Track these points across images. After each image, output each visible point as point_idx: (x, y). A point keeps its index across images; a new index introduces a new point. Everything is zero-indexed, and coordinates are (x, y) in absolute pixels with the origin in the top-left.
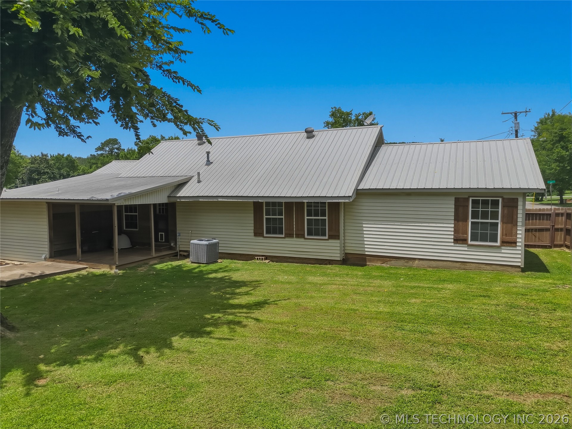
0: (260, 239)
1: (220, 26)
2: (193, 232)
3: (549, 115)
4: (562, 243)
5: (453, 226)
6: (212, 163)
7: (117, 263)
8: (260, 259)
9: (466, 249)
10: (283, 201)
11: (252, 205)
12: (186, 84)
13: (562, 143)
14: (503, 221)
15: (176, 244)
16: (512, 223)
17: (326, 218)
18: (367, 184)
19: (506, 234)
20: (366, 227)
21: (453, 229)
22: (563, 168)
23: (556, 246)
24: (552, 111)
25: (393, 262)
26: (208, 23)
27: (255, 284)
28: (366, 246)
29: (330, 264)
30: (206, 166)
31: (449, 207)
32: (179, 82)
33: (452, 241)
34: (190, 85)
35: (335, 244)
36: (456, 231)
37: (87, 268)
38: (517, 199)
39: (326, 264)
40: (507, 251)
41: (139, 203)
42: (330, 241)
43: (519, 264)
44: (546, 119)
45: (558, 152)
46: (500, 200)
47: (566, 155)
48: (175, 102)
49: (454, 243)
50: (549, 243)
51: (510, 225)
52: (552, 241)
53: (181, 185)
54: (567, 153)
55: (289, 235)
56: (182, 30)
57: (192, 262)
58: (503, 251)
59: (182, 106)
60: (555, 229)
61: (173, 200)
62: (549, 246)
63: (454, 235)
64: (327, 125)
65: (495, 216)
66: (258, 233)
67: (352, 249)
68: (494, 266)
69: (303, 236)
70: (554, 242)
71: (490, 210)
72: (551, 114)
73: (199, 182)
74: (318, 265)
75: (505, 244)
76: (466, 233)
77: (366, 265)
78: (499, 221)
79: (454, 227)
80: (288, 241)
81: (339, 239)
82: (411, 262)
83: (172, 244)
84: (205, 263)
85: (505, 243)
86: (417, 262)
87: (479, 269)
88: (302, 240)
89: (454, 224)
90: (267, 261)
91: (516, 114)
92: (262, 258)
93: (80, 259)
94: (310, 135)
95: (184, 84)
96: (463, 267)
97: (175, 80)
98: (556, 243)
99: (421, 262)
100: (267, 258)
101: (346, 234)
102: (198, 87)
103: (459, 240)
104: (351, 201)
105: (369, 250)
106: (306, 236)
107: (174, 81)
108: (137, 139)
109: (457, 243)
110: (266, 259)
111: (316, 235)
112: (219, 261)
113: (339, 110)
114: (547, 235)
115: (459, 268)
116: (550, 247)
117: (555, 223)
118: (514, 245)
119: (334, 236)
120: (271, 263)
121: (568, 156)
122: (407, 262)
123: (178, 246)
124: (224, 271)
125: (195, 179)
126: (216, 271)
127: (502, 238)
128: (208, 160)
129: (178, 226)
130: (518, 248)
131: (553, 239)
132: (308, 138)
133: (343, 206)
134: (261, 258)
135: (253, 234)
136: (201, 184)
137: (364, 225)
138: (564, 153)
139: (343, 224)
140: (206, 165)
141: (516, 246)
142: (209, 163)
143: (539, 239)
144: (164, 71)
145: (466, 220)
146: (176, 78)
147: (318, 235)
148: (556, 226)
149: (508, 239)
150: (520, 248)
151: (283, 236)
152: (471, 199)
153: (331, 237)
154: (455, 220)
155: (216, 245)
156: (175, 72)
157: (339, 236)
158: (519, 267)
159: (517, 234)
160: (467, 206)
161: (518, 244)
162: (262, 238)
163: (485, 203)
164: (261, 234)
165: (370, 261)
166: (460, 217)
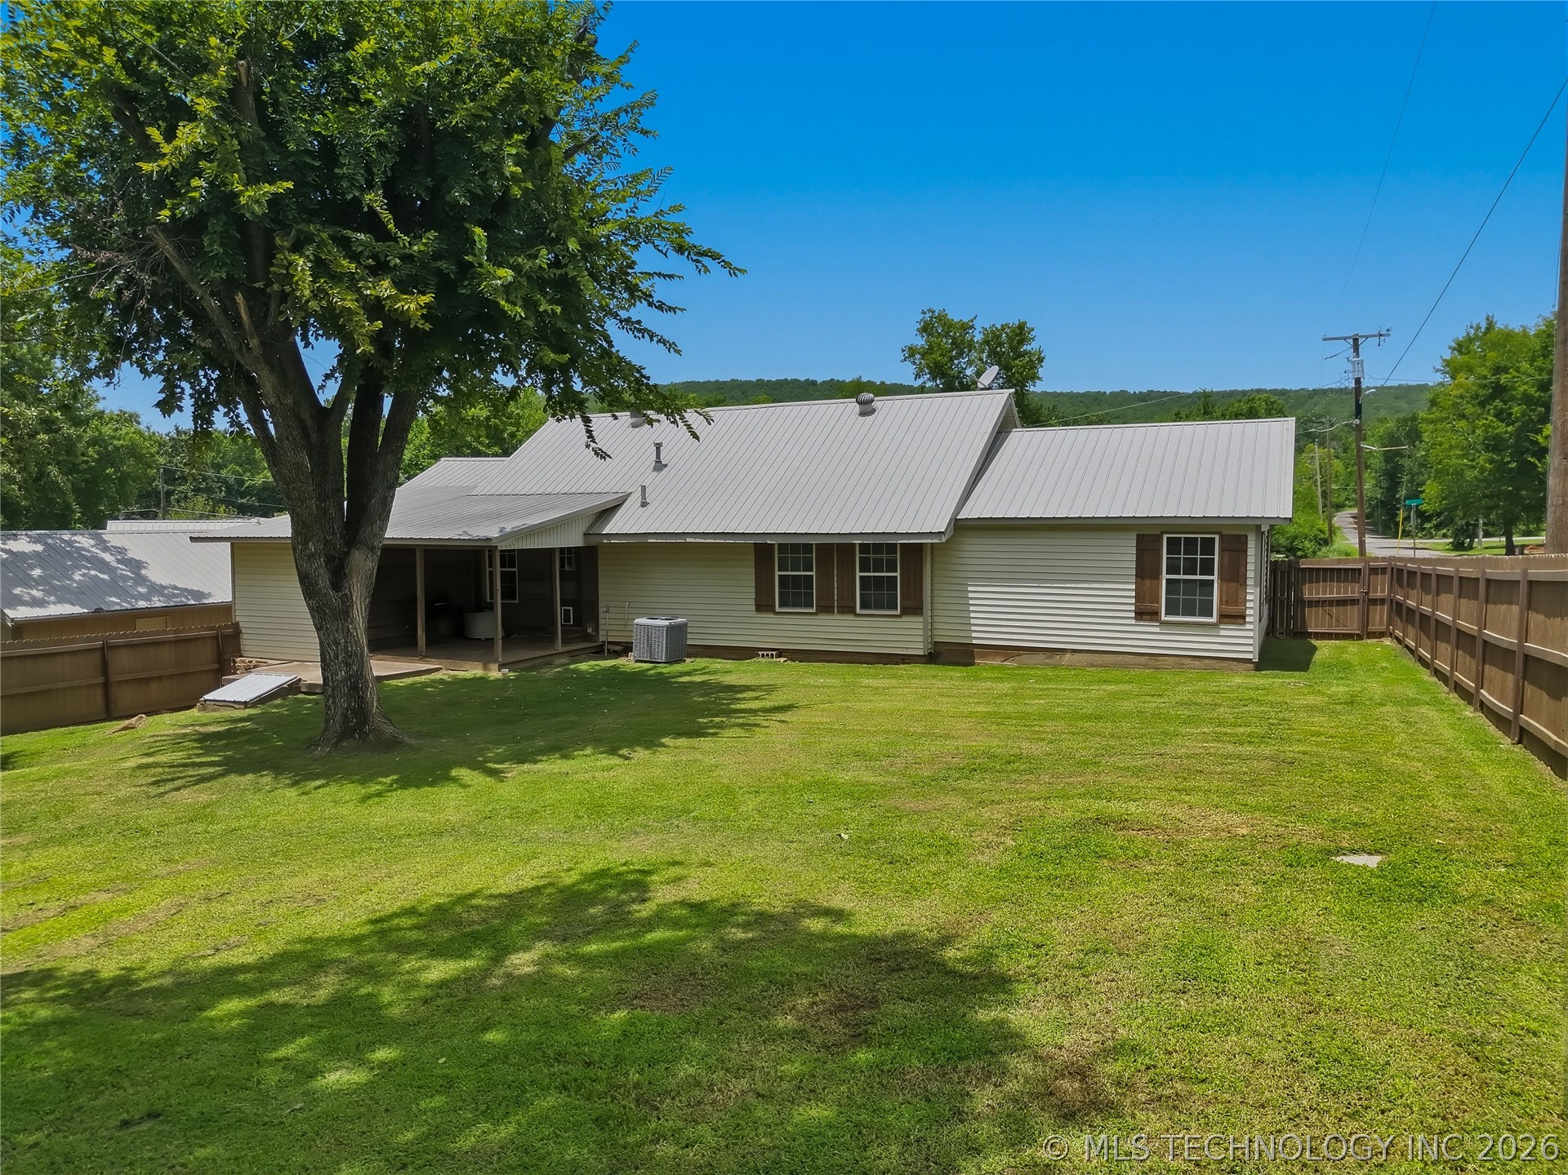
0: (768, 618)
1: (727, 265)
2: (632, 605)
3: (1478, 328)
4: (1383, 628)
5: (1134, 587)
6: (666, 466)
7: (500, 660)
8: (768, 655)
9: (1157, 630)
10: (814, 541)
11: (753, 551)
12: (655, 339)
13: (1498, 403)
14: (1221, 577)
15: (597, 629)
16: (1237, 580)
17: (898, 574)
18: (975, 510)
19: (1227, 602)
20: (975, 591)
21: (1133, 594)
22: (1501, 466)
23: (1372, 635)
24: (1488, 319)
25: (1025, 658)
26: (706, 261)
27: (770, 689)
28: (973, 628)
29: (904, 663)
30: (656, 473)
31: (1126, 552)
32: (643, 337)
33: (1133, 615)
34: (662, 341)
35: (914, 624)
36: (1139, 597)
37: (441, 669)
38: (1246, 536)
39: (897, 664)
40: (1228, 631)
41: (520, 548)
42: (905, 619)
43: (1250, 656)
44: (1470, 340)
45: (1486, 427)
46: (1217, 538)
47: (1506, 432)
48: (638, 372)
49: (1136, 619)
50: (1358, 630)
51: (1234, 585)
52: (1363, 623)
53: (607, 512)
54: (1510, 429)
55: (825, 608)
56: (671, 277)
57: (637, 661)
58: (1222, 633)
59: (648, 378)
60: (1369, 600)
61: (593, 541)
62: (1357, 635)
63: (1135, 604)
64: (910, 356)
65: (1207, 568)
66: (763, 604)
67: (947, 633)
68: (1206, 661)
69: (851, 610)
70: (1368, 626)
71: (1199, 557)
72: (1484, 326)
73: (644, 504)
74: (881, 665)
75: (1226, 620)
76: (1157, 600)
77: (973, 664)
78: (1215, 577)
79: (1136, 590)
80: (824, 619)
81: (922, 614)
82: (1058, 657)
83: (590, 630)
84: (664, 660)
85: (1225, 618)
86: (1068, 655)
87: (1180, 666)
88: (851, 617)
89: (1136, 583)
90: (782, 660)
91: (1356, 340)
92: (772, 655)
93: (424, 654)
94: (867, 408)
95: (652, 340)
96: (1151, 662)
97: (637, 334)
98: (1371, 628)
99: (1076, 656)
100: (780, 653)
101: (937, 606)
102: (674, 343)
103: (1145, 613)
104: (944, 540)
105: (979, 636)
106: (858, 610)
107: (635, 336)
108: (589, 437)
109: (1141, 620)
110: (779, 656)
111: (877, 607)
112: (688, 660)
113: (941, 318)
114: (1353, 615)
115: (1146, 666)
116: (1360, 637)
117: (1369, 589)
118: (1241, 621)
119: (913, 607)
120: (789, 662)
121: (1512, 434)
122: (1050, 657)
123: (601, 633)
124: (704, 673)
125: (635, 499)
126: (688, 674)
127: (1220, 609)
128: (658, 461)
129: (601, 592)
130: (1248, 626)
131: (1365, 621)
132: (862, 414)
133: (929, 552)
134: (770, 653)
135: (754, 608)
136: (649, 508)
137: (970, 589)
138: (1501, 428)
139: (929, 586)
140: (655, 469)
141: (1245, 623)
142: (659, 466)
143: (1338, 620)
144: (621, 321)
145: (1156, 576)
146: (639, 331)
147: (882, 607)
148: (1372, 595)
149: (1232, 609)
150: (1251, 627)
151: (814, 610)
152: (1165, 537)
153: (908, 611)
154: (1137, 575)
155: (682, 628)
156: (639, 322)
157: (922, 608)
158: (1249, 661)
159: (1246, 601)
160: (1160, 550)
161: (1248, 619)
162: (772, 616)
163: (1190, 543)
164: (769, 608)
165: (982, 656)
166: (1145, 571)
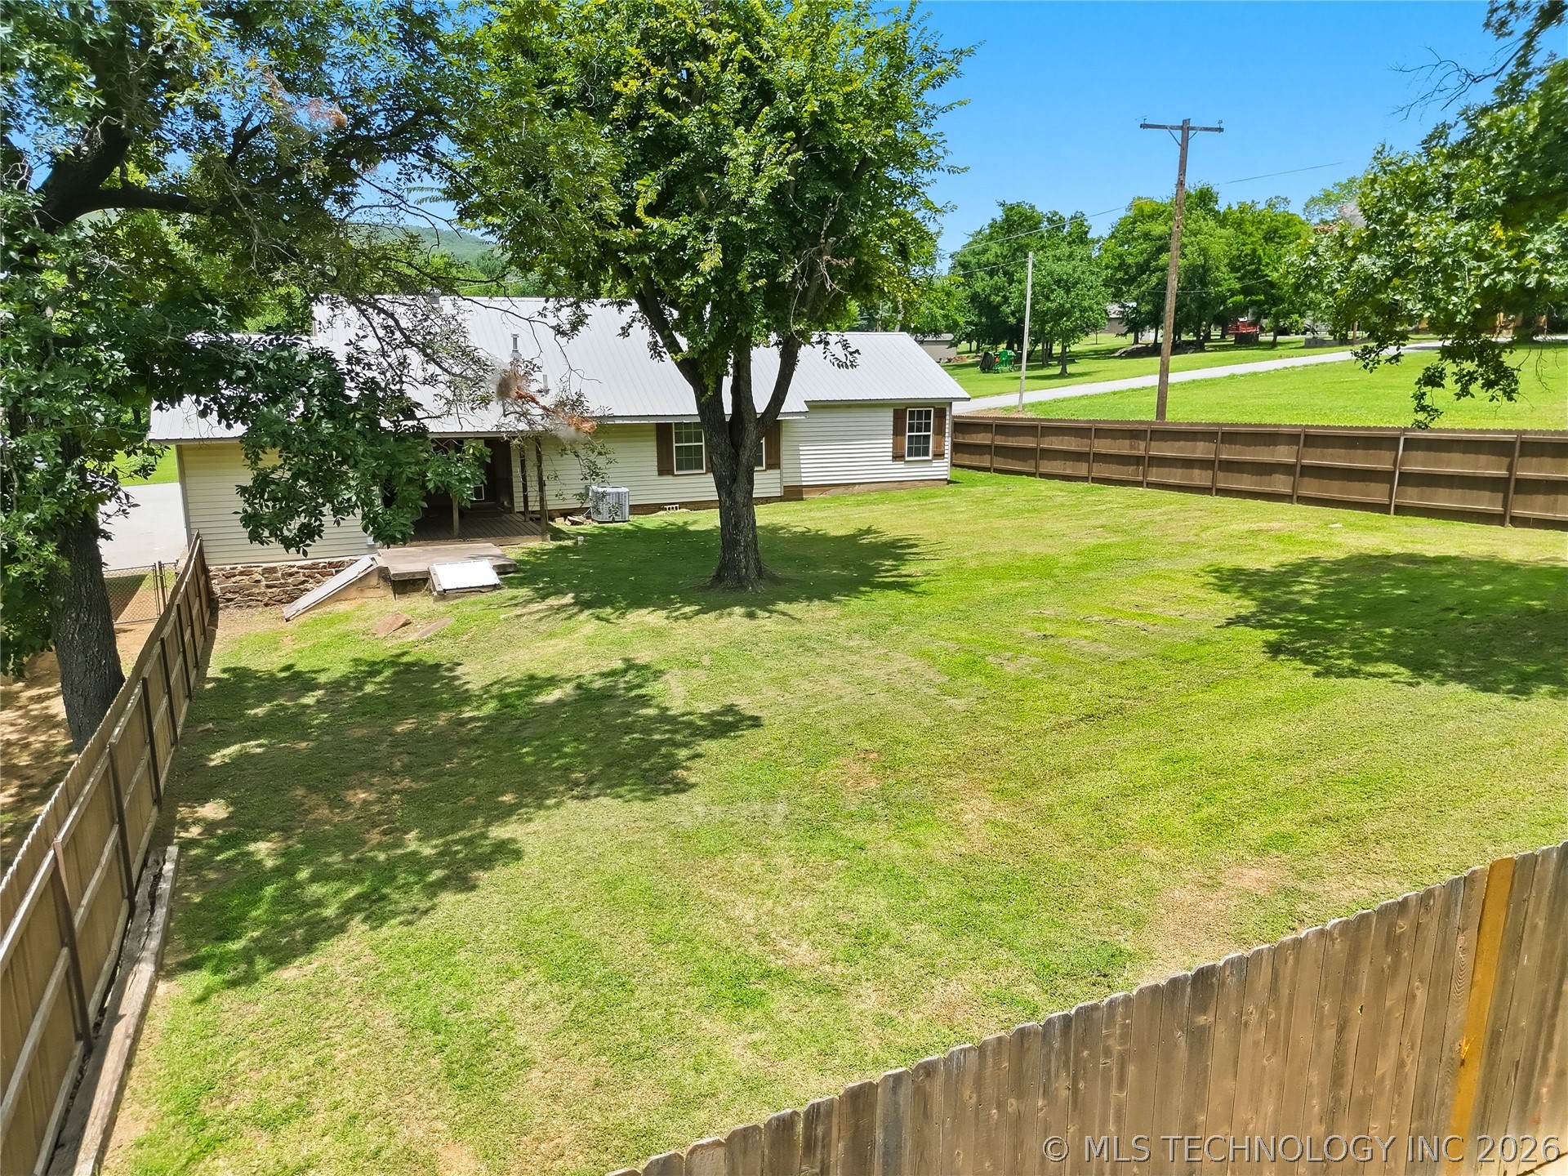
0: (667, 479)
5: (891, 441)
8: (672, 508)
9: (903, 466)
11: (655, 428)
14: (934, 433)
16: (941, 433)
19: (936, 447)
20: (804, 450)
25: (833, 491)
28: (803, 475)
31: (887, 419)
33: (891, 458)
35: (775, 475)
36: (894, 447)
38: (945, 408)
40: (936, 464)
42: (769, 472)
43: (945, 477)
46: (932, 410)
49: (892, 460)
51: (939, 437)
58: (934, 465)
63: (892, 451)
65: (927, 428)
66: (664, 469)
68: (927, 482)
71: (923, 421)
76: (904, 449)
77: (805, 499)
78: (931, 433)
79: (892, 443)
81: (779, 468)
82: (850, 489)
85: (936, 456)
86: (856, 487)
87: (914, 487)
89: (893, 439)
90: (683, 511)
92: (676, 507)
96: (900, 486)
99: (862, 486)
100: (682, 505)
103: (897, 457)
105: (807, 480)
109: (895, 461)
110: (681, 508)
118: (942, 457)
119: (774, 463)
120: (689, 512)
122: (846, 489)
127: (933, 451)
130: (945, 460)
133: (782, 425)
134: (673, 506)
135: (657, 473)
139: (782, 448)
141: (944, 458)
145: (904, 434)
149: (938, 451)
150: (947, 460)
151: (704, 471)
152: (907, 411)
153: (771, 466)
154: (893, 434)
157: (780, 464)
158: (945, 480)
159: (944, 445)
160: (905, 418)
161: (945, 456)
162: (670, 477)
163: (919, 413)
164: (670, 472)
165: (807, 493)
166: (898, 431)
